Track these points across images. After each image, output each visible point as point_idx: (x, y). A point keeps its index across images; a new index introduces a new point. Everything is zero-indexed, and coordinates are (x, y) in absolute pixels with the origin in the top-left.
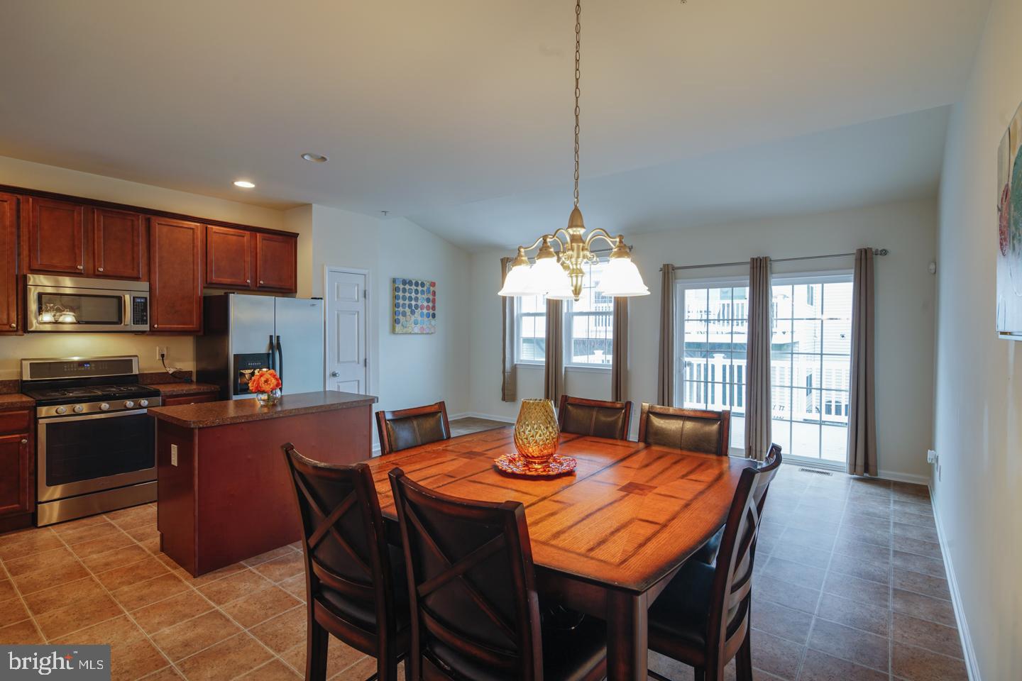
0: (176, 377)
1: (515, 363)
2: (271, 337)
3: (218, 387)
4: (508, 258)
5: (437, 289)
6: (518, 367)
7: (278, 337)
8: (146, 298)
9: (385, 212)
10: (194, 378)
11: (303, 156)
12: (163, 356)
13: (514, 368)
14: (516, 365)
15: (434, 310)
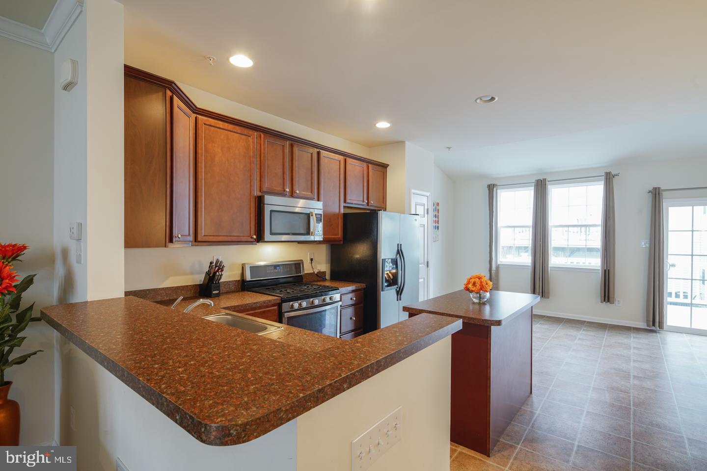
0: (318, 276)
1: (498, 263)
2: (398, 244)
3: (364, 284)
4: (494, 185)
5: (440, 208)
6: (500, 266)
7: (401, 245)
8: (321, 215)
9: (449, 148)
10: (328, 277)
11: (476, 100)
12: (312, 260)
13: (498, 267)
14: (499, 265)
15: (438, 224)
